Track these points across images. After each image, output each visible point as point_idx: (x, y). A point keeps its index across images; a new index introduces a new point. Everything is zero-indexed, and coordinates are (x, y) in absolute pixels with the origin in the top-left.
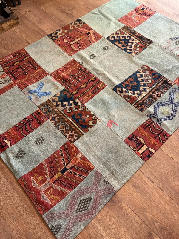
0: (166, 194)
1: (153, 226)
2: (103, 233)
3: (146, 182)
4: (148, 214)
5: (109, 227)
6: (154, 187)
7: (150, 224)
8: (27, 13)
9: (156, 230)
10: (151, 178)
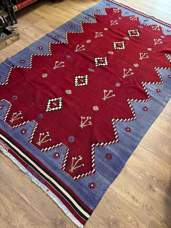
0: (157, 157)
1: (152, 180)
2: (116, 191)
3: (142, 150)
4: (147, 172)
5: (120, 186)
6: (148, 153)
7: (150, 179)
8: (24, 29)
9: (154, 183)
10: (145, 147)
